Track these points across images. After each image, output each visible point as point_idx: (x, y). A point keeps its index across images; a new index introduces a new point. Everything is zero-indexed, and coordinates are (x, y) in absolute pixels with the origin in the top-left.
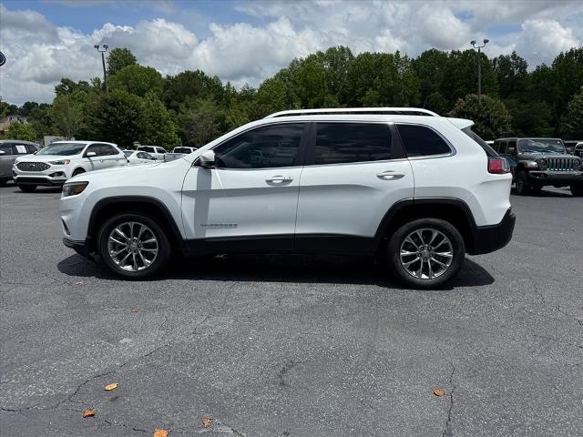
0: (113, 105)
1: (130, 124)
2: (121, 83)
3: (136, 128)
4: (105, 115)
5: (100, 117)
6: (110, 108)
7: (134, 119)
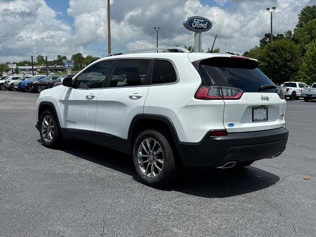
0: (275, 51)
1: (285, 65)
2: (306, 33)
3: (289, 68)
4: (268, 59)
5: (264, 60)
6: (272, 53)
7: (289, 61)
